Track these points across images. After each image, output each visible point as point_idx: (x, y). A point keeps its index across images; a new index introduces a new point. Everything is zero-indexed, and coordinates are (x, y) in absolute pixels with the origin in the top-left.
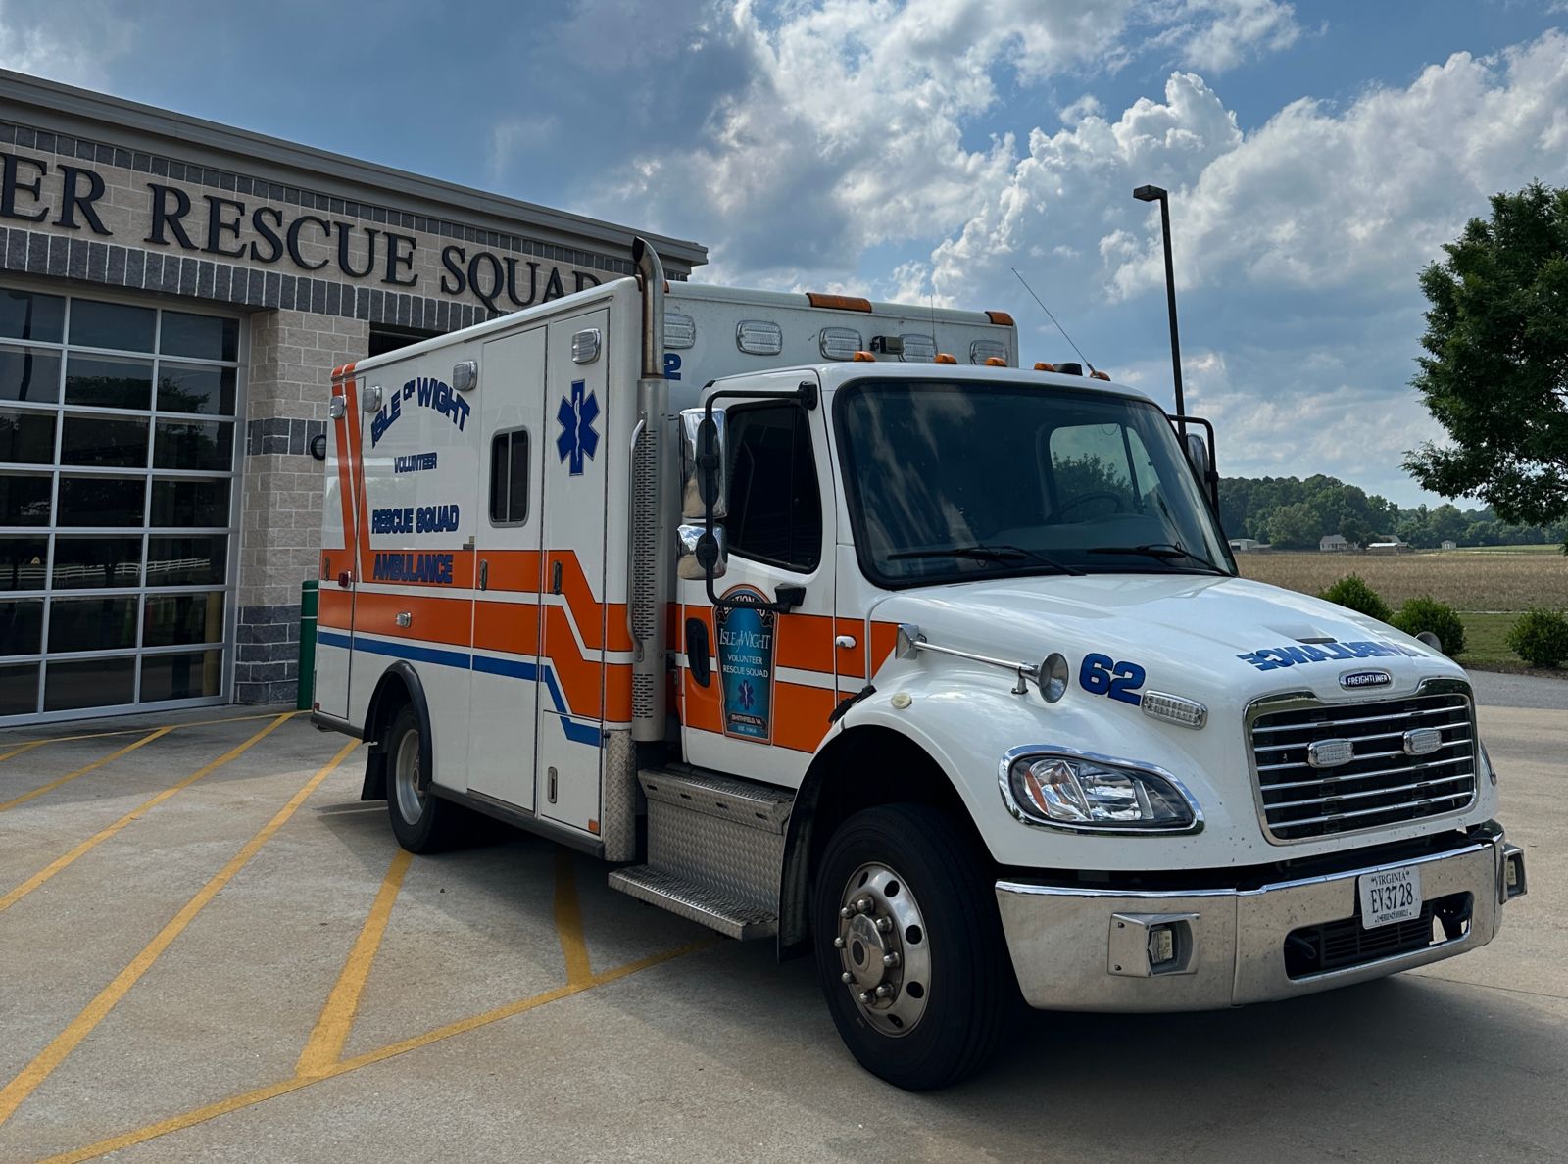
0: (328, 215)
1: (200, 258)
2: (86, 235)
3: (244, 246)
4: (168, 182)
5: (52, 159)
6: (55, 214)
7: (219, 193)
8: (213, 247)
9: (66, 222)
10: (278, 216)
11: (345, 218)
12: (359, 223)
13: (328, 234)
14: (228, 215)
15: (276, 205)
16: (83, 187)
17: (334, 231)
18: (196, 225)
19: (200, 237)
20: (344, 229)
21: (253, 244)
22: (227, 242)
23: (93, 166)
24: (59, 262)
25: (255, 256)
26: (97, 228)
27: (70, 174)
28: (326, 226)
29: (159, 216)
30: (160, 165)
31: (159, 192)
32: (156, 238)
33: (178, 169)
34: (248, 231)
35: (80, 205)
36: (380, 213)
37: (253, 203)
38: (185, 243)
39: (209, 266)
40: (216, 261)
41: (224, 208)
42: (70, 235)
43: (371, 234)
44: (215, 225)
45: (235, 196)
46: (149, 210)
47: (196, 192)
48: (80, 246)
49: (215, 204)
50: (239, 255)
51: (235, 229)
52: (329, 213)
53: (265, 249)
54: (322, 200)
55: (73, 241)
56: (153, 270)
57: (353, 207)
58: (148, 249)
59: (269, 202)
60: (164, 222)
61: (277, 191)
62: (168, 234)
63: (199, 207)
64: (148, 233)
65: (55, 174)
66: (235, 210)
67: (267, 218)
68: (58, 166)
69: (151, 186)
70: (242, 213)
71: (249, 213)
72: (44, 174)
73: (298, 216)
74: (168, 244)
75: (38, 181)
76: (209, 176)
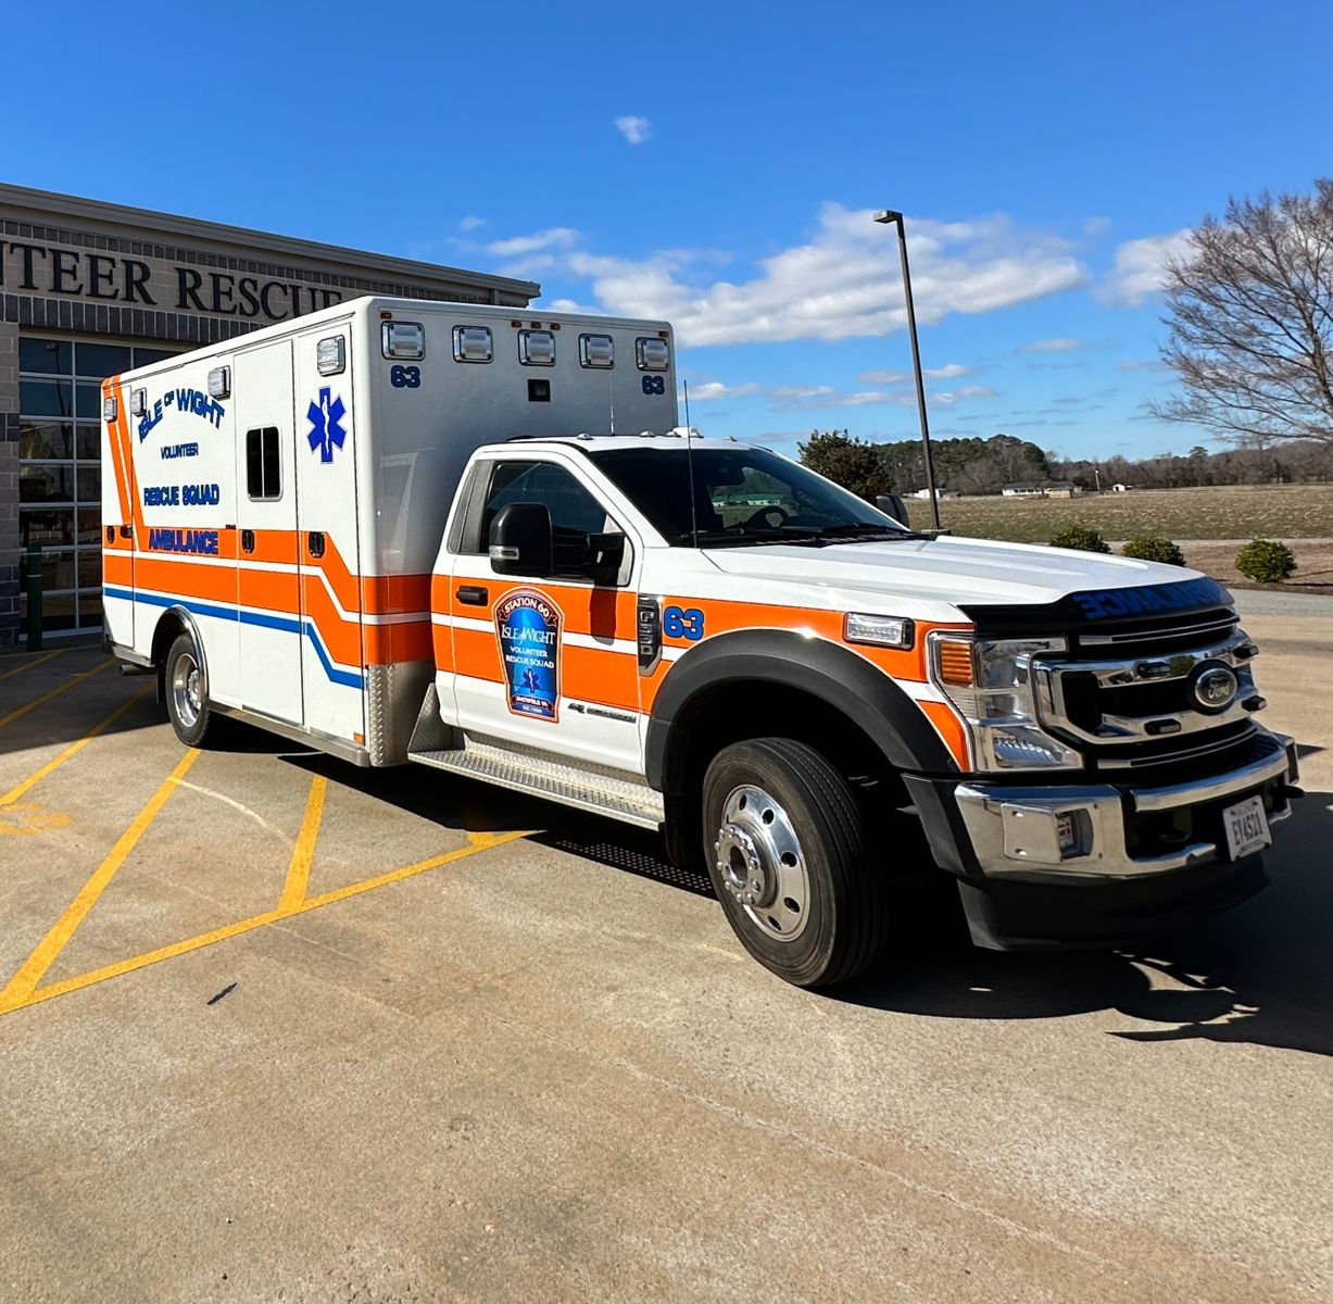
0: (284, 281)
1: (210, 316)
2: (142, 306)
3: (236, 306)
4: (187, 265)
5: (118, 256)
6: (122, 293)
7: (218, 270)
8: (217, 308)
9: (129, 298)
10: (254, 283)
11: (295, 282)
12: (304, 283)
13: (286, 294)
14: (224, 284)
15: (253, 276)
16: (137, 273)
17: (290, 291)
18: (205, 293)
19: (208, 302)
20: (295, 289)
21: (241, 304)
22: (225, 304)
23: (141, 258)
24: (127, 324)
25: (243, 312)
26: (148, 300)
27: (129, 264)
28: (284, 288)
29: (183, 290)
30: (181, 255)
31: (182, 272)
32: (183, 305)
33: (192, 257)
34: (237, 295)
35: (136, 285)
36: (317, 277)
37: (238, 275)
38: (200, 307)
39: (214, 322)
40: (220, 317)
41: (222, 280)
42: (132, 306)
43: (313, 291)
44: (217, 293)
45: (227, 272)
46: (177, 287)
47: (204, 271)
48: (138, 313)
49: (216, 278)
50: (233, 312)
51: (229, 294)
52: (285, 278)
53: (248, 308)
54: (281, 271)
55: (135, 311)
56: (183, 327)
57: (299, 274)
58: (179, 312)
59: (248, 275)
60: (186, 293)
61: (252, 267)
62: (189, 301)
63: (207, 281)
64: (178, 302)
65: (121, 266)
66: (228, 281)
67: (248, 285)
68: (122, 261)
69: (177, 269)
70: (233, 284)
71: (237, 282)
72: (114, 266)
73: (267, 282)
74: (189, 308)
75: (111, 271)
76: (211, 260)
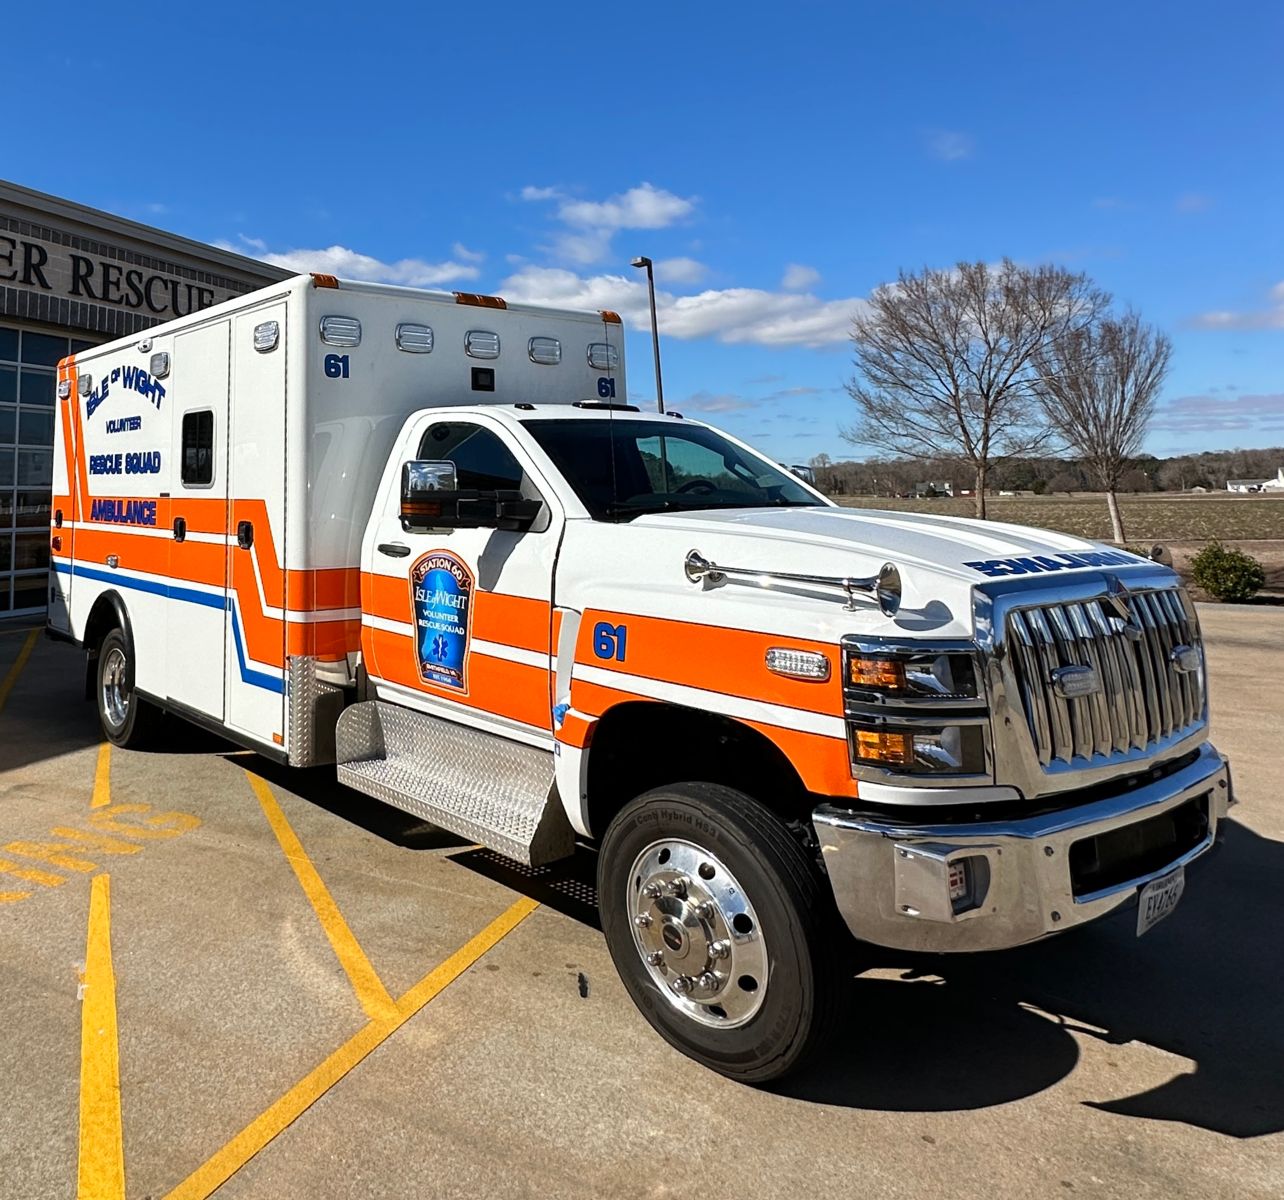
0: (166, 275)
1: (99, 305)
2: (38, 290)
3: (122, 296)
4: (80, 253)
5: (18, 237)
6: (20, 275)
7: (108, 260)
8: (105, 297)
9: (27, 280)
10: (140, 276)
11: (175, 277)
12: (182, 280)
13: (166, 288)
14: (113, 275)
15: (139, 269)
16: (35, 258)
17: (170, 286)
18: (96, 281)
19: (98, 291)
20: (175, 284)
21: (127, 295)
22: (114, 294)
23: (39, 242)
24: (23, 307)
25: (128, 303)
26: (44, 285)
27: (28, 247)
28: (165, 282)
29: (76, 276)
30: (76, 242)
31: (76, 259)
32: (75, 292)
33: (85, 245)
34: (124, 285)
35: (33, 270)
36: (192, 273)
37: (127, 267)
38: (91, 295)
39: (103, 310)
40: (108, 307)
41: (111, 271)
42: (28, 288)
43: (189, 287)
44: (106, 282)
45: (116, 262)
46: (70, 273)
47: (96, 259)
48: (34, 296)
49: (106, 267)
50: (119, 302)
51: (117, 285)
52: (166, 273)
53: (133, 299)
54: (162, 265)
55: (31, 293)
56: (74, 312)
57: (179, 270)
58: (71, 299)
59: (134, 267)
60: (79, 281)
61: (138, 259)
62: (82, 289)
63: (98, 270)
64: (70, 288)
65: (20, 248)
66: (117, 272)
67: (134, 278)
68: (22, 243)
69: (71, 256)
70: (121, 274)
71: (124, 274)
72: (14, 247)
73: (151, 276)
74: (81, 295)
75: (11, 252)
76: (103, 250)
